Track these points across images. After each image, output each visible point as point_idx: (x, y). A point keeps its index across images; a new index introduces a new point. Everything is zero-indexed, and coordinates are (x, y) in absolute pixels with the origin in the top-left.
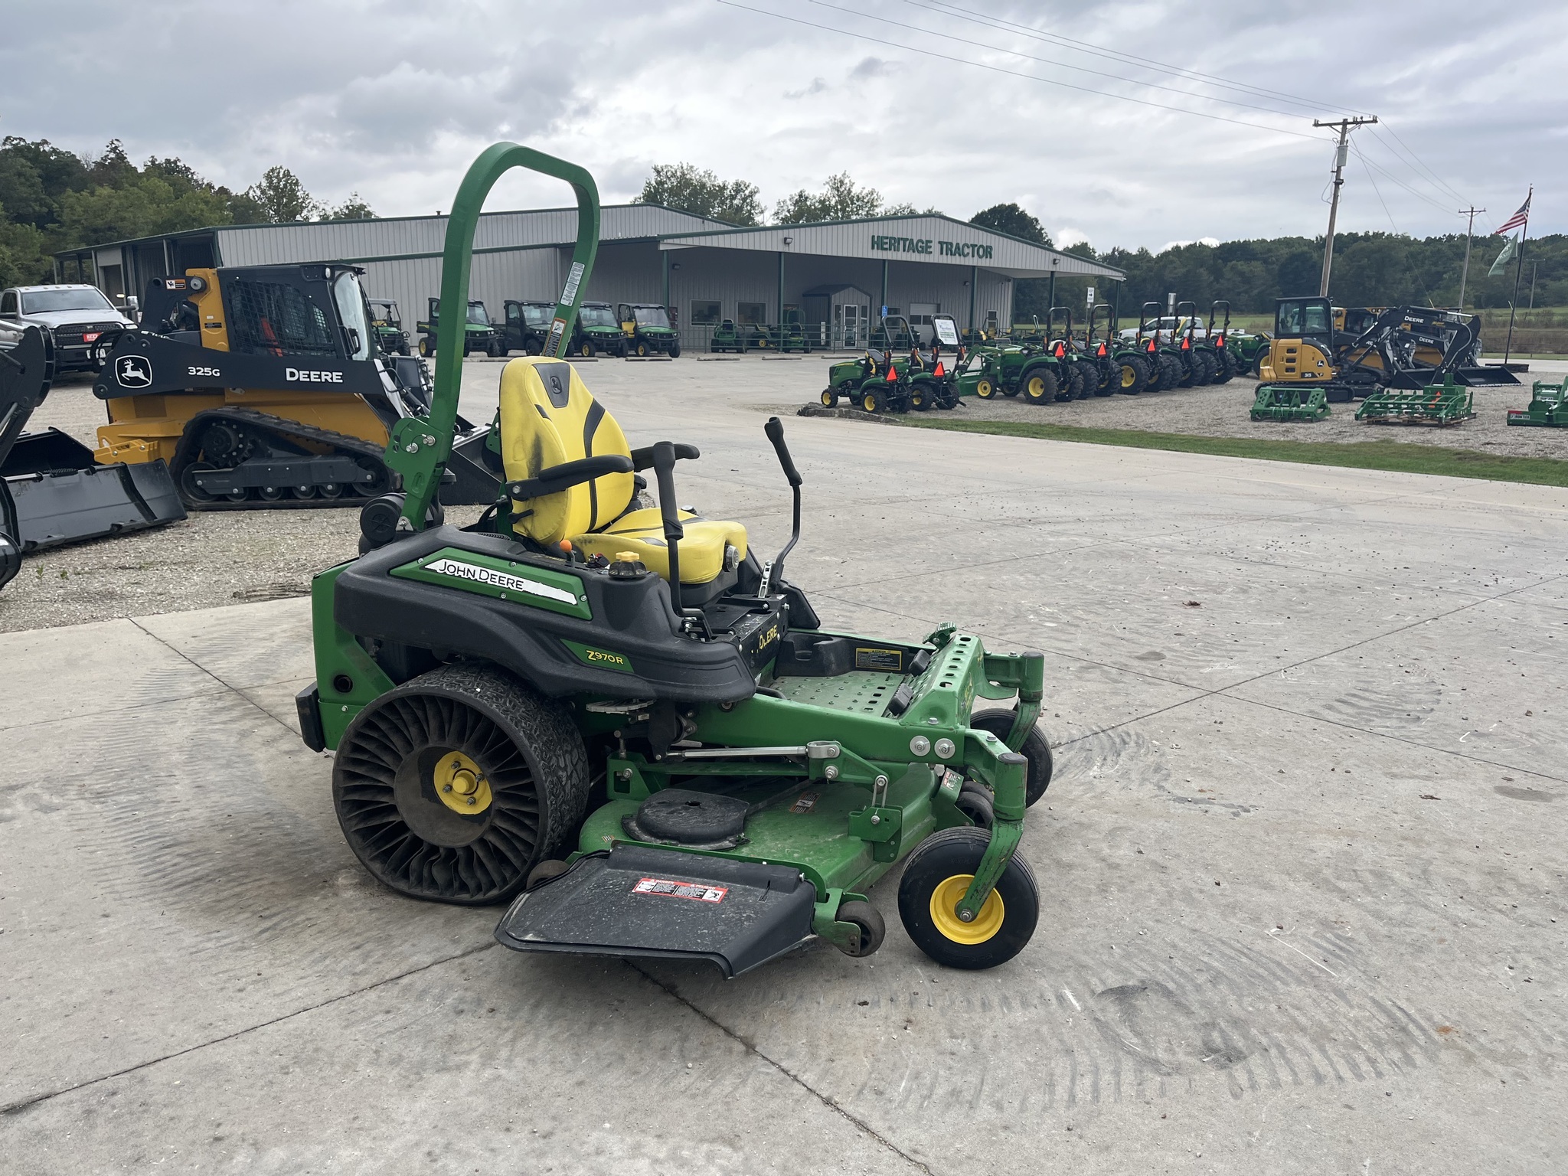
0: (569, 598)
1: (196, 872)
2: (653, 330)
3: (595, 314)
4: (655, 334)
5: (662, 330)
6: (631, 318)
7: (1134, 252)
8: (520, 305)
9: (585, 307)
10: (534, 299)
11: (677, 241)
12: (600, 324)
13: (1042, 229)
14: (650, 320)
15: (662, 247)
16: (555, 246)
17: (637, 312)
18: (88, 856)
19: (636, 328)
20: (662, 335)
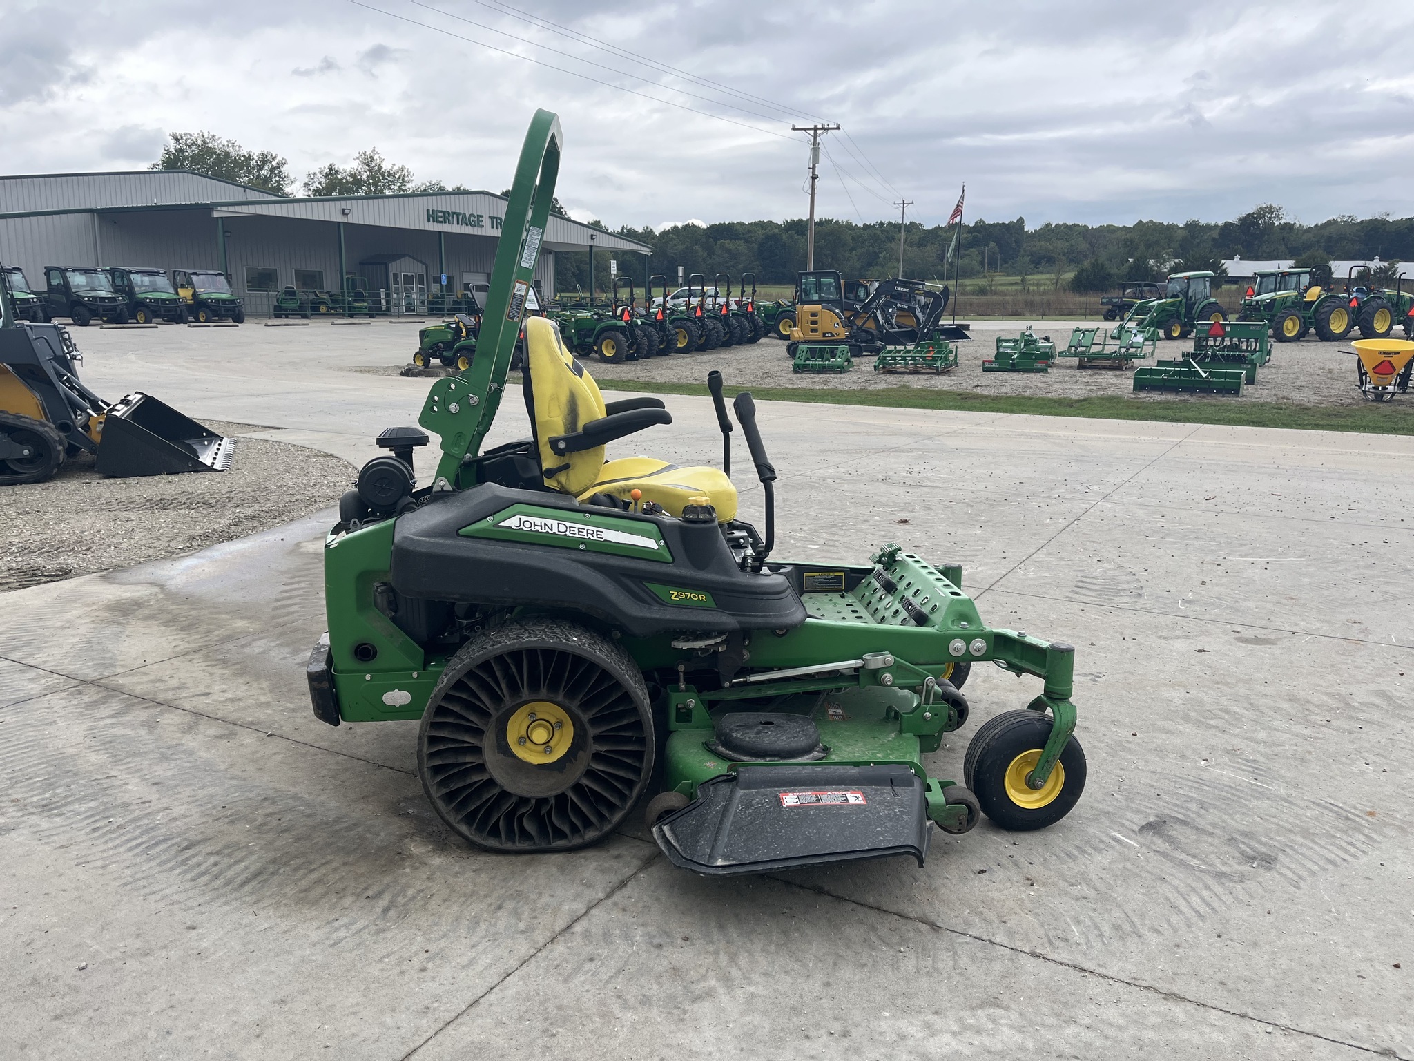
0: (651, 544)
1: (247, 868)
2: (214, 296)
3: (147, 280)
4: (217, 300)
5: (223, 296)
6: (190, 284)
7: (640, 230)
8: (63, 272)
9: (137, 273)
10: (77, 265)
11: (231, 208)
12: (155, 291)
13: (561, 208)
14: (212, 287)
15: (216, 215)
16: (92, 211)
17: (194, 278)
18: (101, 871)
19: (195, 294)
20: (224, 301)
